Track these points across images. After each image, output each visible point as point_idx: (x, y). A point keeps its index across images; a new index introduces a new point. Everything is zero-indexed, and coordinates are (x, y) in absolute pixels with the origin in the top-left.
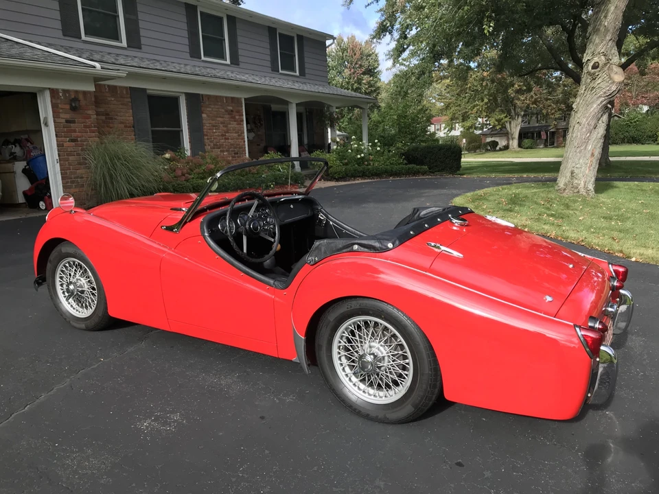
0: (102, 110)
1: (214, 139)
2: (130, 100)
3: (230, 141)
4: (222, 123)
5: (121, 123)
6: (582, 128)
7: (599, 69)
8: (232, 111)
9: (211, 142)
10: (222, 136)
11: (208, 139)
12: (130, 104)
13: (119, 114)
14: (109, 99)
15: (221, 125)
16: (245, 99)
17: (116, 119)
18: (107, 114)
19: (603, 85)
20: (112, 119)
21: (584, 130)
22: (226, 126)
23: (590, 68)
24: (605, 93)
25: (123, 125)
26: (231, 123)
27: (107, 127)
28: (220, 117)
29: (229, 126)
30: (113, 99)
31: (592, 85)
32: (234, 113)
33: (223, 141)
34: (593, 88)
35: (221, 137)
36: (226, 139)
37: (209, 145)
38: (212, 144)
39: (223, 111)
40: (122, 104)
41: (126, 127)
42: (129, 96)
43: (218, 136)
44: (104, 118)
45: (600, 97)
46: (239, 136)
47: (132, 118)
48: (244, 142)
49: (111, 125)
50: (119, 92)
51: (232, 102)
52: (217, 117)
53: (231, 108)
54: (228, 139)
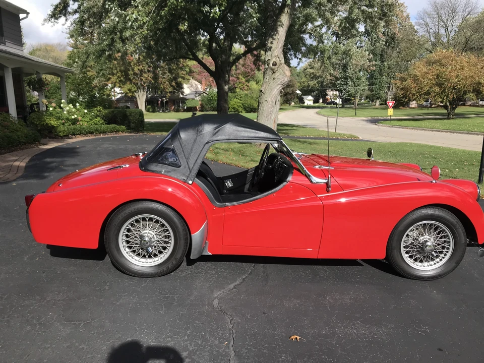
6: (269, 104)
7: (277, 66)
19: (280, 77)
21: (270, 105)
23: (271, 65)
24: (281, 82)
31: (273, 76)
34: (274, 79)
45: (279, 84)
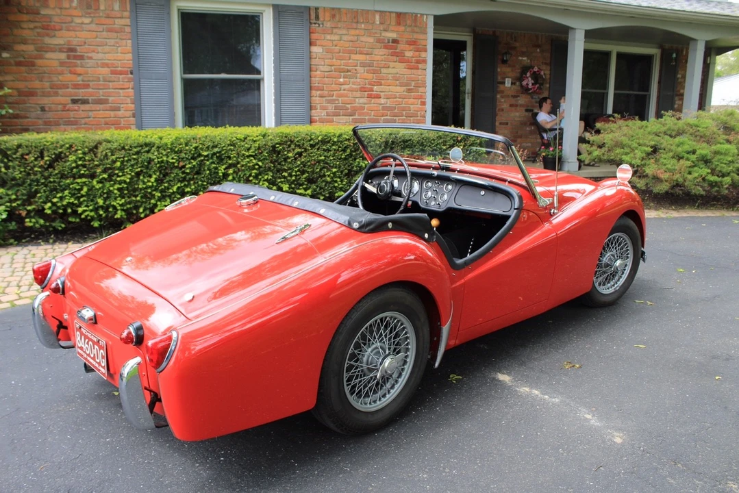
0: (61, 41)
1: (342, 96)
2: (128, 21)
3: (382, 101)
4: (363, 65)
5: (107, 65)
8: (395, 41)
9: (329, 102)
10: (363, 89)
11: (321, 96)
12: (128, 29)
13: (100, 49)
14: (78, 20)
15: (360, 69)
16: (436, 17)
17: (90, 58)
18: (72, 50)
20: (81, 58)
22: (374, 72)
25: (106, 70)
26: (392, 64)
27: (71, 72)
28: (361, 53)
29: (384, 70)
30: (87, 20)
32: (401, 47)
33: (362, 100)
35: (358, 94)
36: (370, 96)
37: (323, 108)
38: (331, 107)
39: (371, 40)
40: (110, 30)
41: (113, 72)
42: (126, 14)
43: (352, 90)
44: (63, 56)
46: (409, 91)
47: (130, 56)
48: (424, 103)
49: (79, 70)
50: (102, 7)
51: (399, 24)
52: (350, 52)
53: (393, 35)
54: (378, 97)
